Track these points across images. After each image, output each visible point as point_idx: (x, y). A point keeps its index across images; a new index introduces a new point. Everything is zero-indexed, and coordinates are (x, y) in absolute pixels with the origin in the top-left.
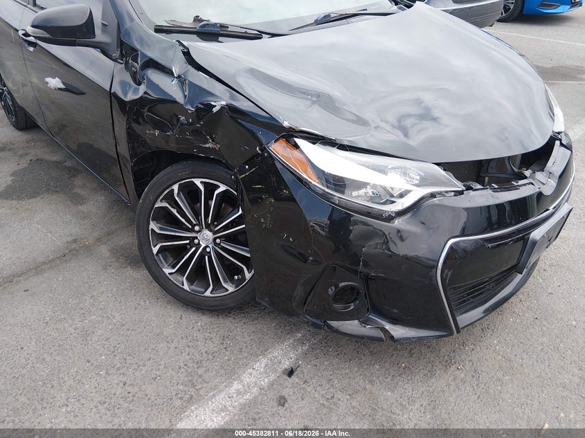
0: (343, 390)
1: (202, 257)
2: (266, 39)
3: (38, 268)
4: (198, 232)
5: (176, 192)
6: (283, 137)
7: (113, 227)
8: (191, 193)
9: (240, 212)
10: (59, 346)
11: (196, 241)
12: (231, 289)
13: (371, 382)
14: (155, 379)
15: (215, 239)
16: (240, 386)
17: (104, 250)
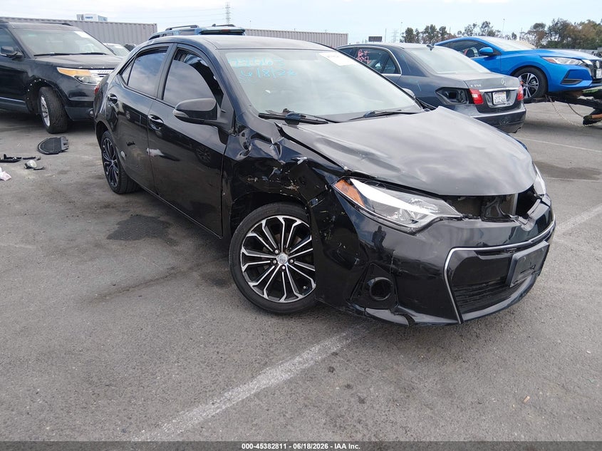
0: (376, 367)
1: (279, 273)
2: (330, 124)
3: (147, 283)
4: (277, 255)
5: (264, 225)
6: (343, 179)
7: (201, 261)
8: (274, 227)
9: (311, 239)
10: (169, 329)
11: (275, 262)
12: (300, 297)
13: (397, 364)
14: (239, 351)
15: (289, 261)
16: (301, 359)
17: (196, 275)
